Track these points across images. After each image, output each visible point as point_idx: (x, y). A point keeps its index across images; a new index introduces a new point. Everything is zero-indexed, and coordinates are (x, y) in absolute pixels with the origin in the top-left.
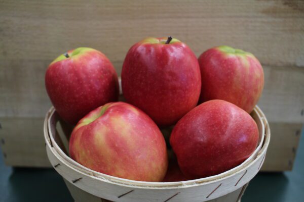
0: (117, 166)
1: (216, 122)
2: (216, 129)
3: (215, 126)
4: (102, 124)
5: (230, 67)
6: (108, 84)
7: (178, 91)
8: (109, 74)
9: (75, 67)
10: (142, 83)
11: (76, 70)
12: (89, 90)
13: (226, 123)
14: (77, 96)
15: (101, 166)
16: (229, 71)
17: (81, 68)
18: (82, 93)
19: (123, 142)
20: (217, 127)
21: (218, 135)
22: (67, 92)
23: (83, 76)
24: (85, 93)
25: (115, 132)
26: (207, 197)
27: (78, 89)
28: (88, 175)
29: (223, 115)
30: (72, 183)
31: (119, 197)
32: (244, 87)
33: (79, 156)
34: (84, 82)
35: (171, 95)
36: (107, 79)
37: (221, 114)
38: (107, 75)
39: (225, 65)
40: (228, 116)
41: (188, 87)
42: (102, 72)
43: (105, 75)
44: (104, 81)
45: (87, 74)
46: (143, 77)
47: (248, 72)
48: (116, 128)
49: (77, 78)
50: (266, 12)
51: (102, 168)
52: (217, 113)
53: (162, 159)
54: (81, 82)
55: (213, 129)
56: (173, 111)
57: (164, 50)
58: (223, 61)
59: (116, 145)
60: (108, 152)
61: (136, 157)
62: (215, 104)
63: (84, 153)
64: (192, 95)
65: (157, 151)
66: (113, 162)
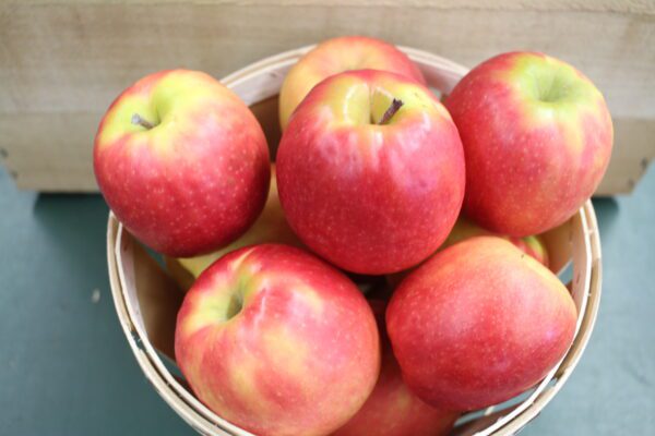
1: (491, 335)
4: (245, 351)
5: (536, 155)
9: (165, 173)
11: (169, 179)
12: (205, 217)
14: (178, 232)
17: (181, 174)
21: (491, 364)
23: (187, 193)
24: (196, 225)
27: (178, 219)
29: (507, 318)
34: (191, 204)
36: (243, 181)
37: (502, 317)
38: (242, 170)
39: (525, 149)
42: (230, 168)
43: (237, 172)
45: (195, 186)
49: (173, 199)
52: (494, 313)
54: (184, 206)
58: (523, 139)
60: (262, 406)
62: (492, 281)
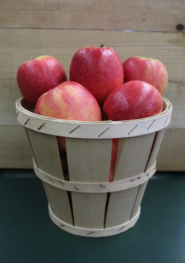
0: (68, 114)
1: (133, 89)
2: (133, 93)
3: (132, 91)
5: (143, 65)
6: (61, 77)
7: (108, 75)
8: (61, 70)
9: (39, 63)
10: (84, 70)
11: (40, 65)
12: (48, 78)
13: (139, 90)
14: (40, 82)
15: (58, 115)
16: (142, 67)
17: (43, 64)
18: (44, 80)
19: (73, 99)
20: (133, 91)
21: (134, 97)
22: (34, 79)
23: (45, 69)
24: (46, 80)
25: (67, 93)
26: (128, 134)
27: (41, 77)
28: (50, 120)
29: (137, 85)
30: (37, 130)
31: (70, 133)
32: (153, 78)
33: (43, 111)
34: (45, 72)
35: (103, 78)
36: (60, 73)
37: (136, 85)
38: (60, 70)
39: (139, 64)
40: (140, 86)
41: (114, 73)
42: (57, 68)
43: (58, 70)
44: (58, 74)
45: (47, 68)
46: (85, 66)
47: (155, 68)
48: (68, 91)
49: (40, 70)
50: (171, 42)
51: (59, 116)
53: (98, 116)
54: (43, 72)
55: (131, 93)
56: (105, 90)
57: (98, 50)
58: (138, 62)
59: (68, 101)
60: (63, 105)
61: (81, 109)
63: (46, 108)
64: (117, 80)
65: (94, 109)
66: (66, 111)
